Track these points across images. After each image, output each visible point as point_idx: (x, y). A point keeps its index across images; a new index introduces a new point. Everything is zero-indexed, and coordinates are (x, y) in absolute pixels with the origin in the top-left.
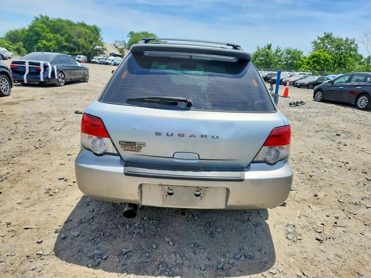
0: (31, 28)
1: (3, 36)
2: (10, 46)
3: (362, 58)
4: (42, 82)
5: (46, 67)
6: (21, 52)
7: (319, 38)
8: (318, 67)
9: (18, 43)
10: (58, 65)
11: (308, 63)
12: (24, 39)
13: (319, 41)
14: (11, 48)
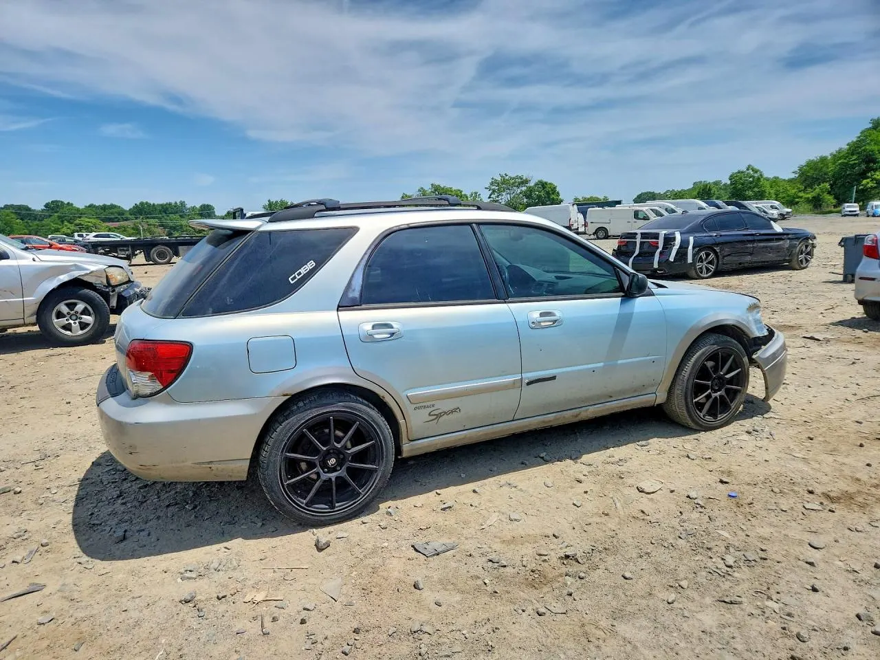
0: (854, 149)
1: (793, 176)
2: (801, 194)
4: (656, 270)
5: (669, 240)
6: (820, 206)
9: (819, 185)
10: (697, 235)
12: (833, 176)
14: (801, 197)
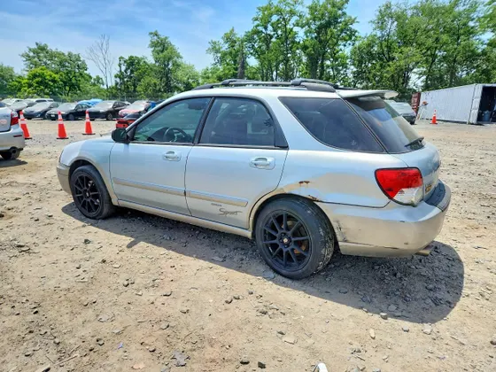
3: (90, 77)
7: (30, 50)
8: (47, 91)
11: (30, 86)
13: (31, 54)
